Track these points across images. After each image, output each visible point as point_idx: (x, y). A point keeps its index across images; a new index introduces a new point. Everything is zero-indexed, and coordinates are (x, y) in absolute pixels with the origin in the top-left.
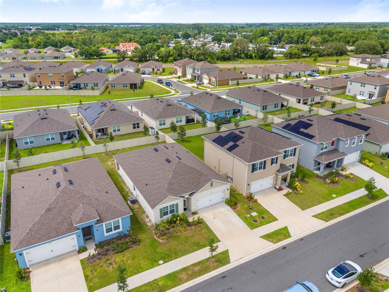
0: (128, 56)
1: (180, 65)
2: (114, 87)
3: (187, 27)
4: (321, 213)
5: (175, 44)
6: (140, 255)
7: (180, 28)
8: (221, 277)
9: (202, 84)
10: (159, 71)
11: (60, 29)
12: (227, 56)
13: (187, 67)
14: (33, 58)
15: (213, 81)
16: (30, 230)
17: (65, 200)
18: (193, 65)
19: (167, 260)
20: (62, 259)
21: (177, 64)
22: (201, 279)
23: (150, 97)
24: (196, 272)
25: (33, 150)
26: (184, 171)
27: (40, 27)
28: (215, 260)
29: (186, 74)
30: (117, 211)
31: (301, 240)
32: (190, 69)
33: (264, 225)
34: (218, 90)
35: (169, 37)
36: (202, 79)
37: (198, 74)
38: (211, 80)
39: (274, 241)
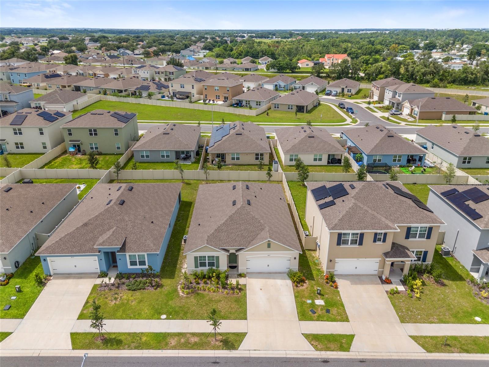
0: (325, 71)
1: (378, 86)
2: (278, 107)
3: (440, 34)
4: (430, 337)
5: (404, 57)
6: (148, 300)
7: (428, 36)
8: (213, 362)
9: (399, 115)
10: (350, 92)
11: (274, 37)
12: (471, 78)
13: (386, 90)
14: (224, 69)
15: (416, 112)
16: (60, 239)
17: (104, 219)
18: (395, 88)
19: (171, 317)
20: (81, 278)
21: (375, 85)
22: (189, 353)
23: (306, 124)
24: (189, 343)
25: (137, 164)
26: (243, 220)
27: (254, 35)
28: (222, 338)
29: (383, 98)
31: (361, 361)
32: (390, 92)
33: (322, 321)
34: (418, 126)
35: (402, 47)
36: (403, 108)
37: (399, 100)
38: (413, 111)
39: (319, 347)
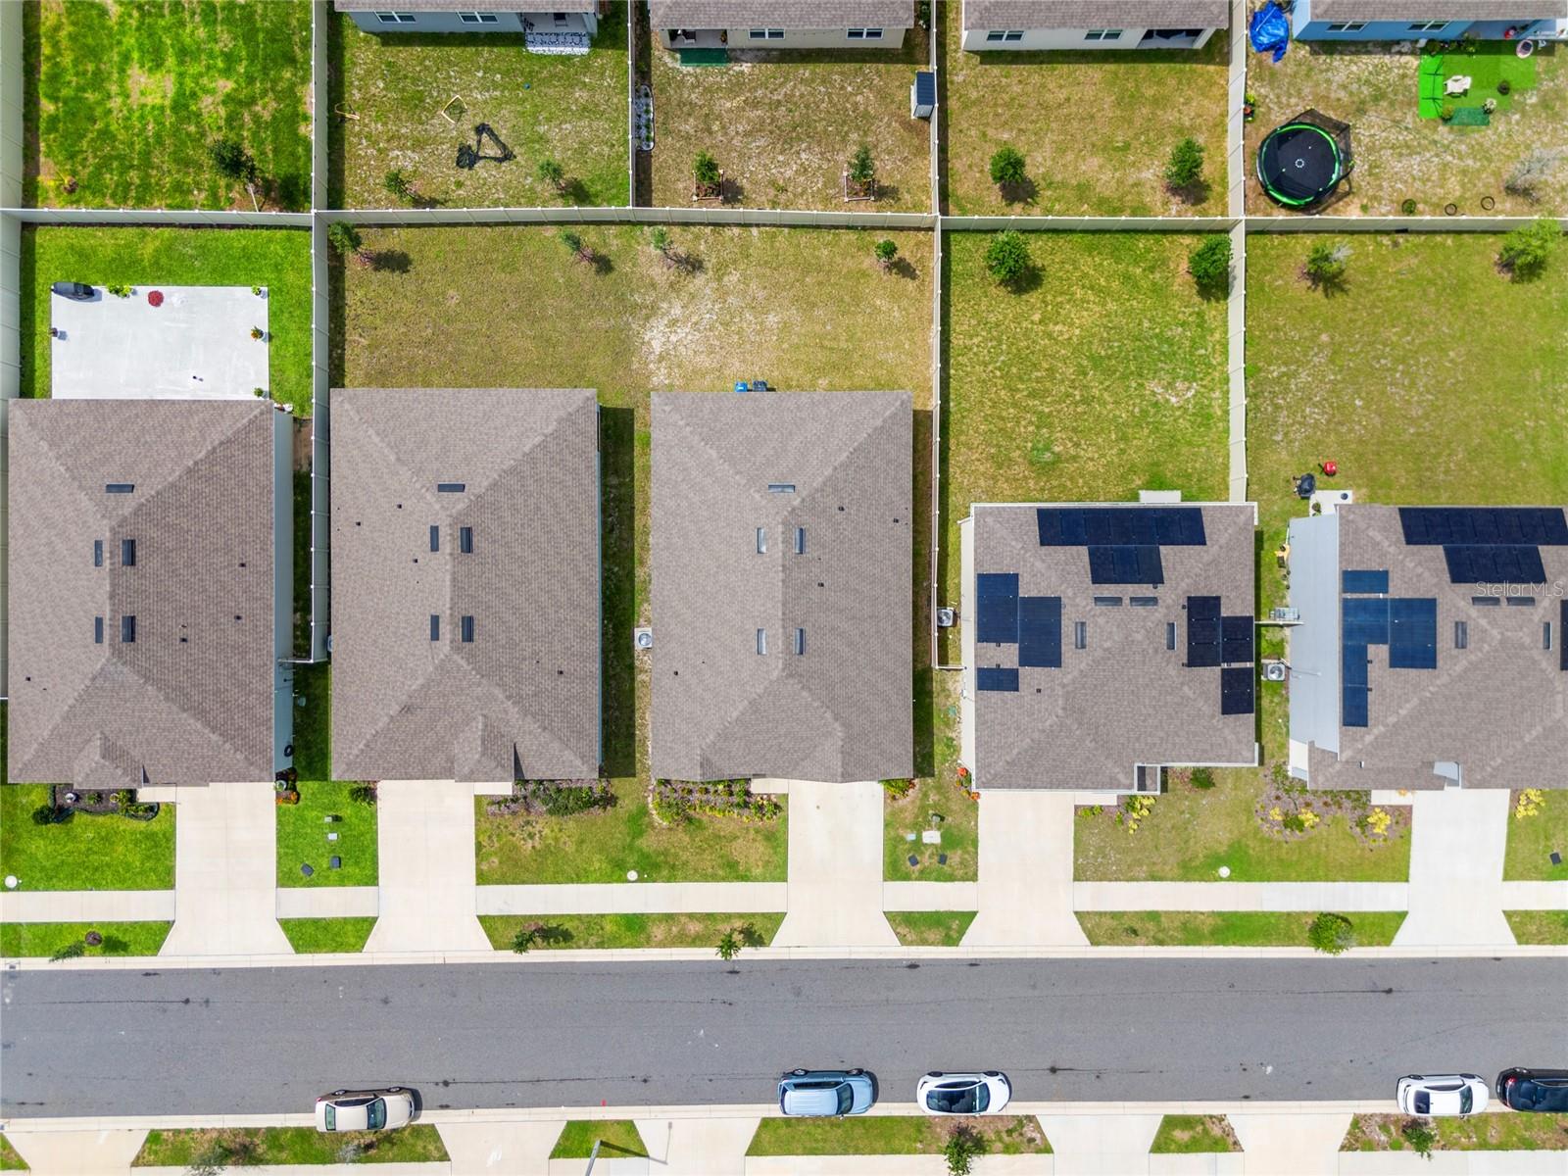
6: (595, 840)
17: (444, 695)
19: (646, 875)
24: (686, 933)
28: (743, 925)
30: (563, 762)
31: (972, 965)
39: (909, 937)
